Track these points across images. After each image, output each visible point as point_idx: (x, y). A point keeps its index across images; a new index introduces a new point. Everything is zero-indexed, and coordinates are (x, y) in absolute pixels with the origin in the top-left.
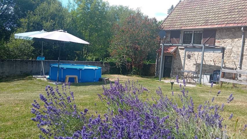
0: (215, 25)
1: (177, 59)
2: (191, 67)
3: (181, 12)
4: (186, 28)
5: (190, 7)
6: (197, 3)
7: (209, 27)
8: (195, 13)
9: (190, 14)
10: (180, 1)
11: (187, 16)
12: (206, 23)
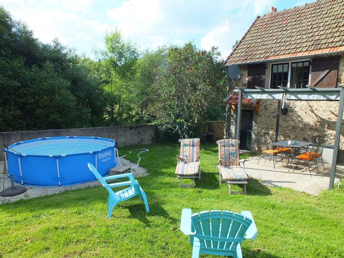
0: (336, 47)
1: (262, 115)
2: (289, 130)
3: (263, 33)
4: (277, 58)
5: (276, 24)
6: (289, 15)
7: (326, 51)
8: (289, 32)
9: (279, 33)
10: (259, 17)
11: (274, 38)
12: (317, 45)
